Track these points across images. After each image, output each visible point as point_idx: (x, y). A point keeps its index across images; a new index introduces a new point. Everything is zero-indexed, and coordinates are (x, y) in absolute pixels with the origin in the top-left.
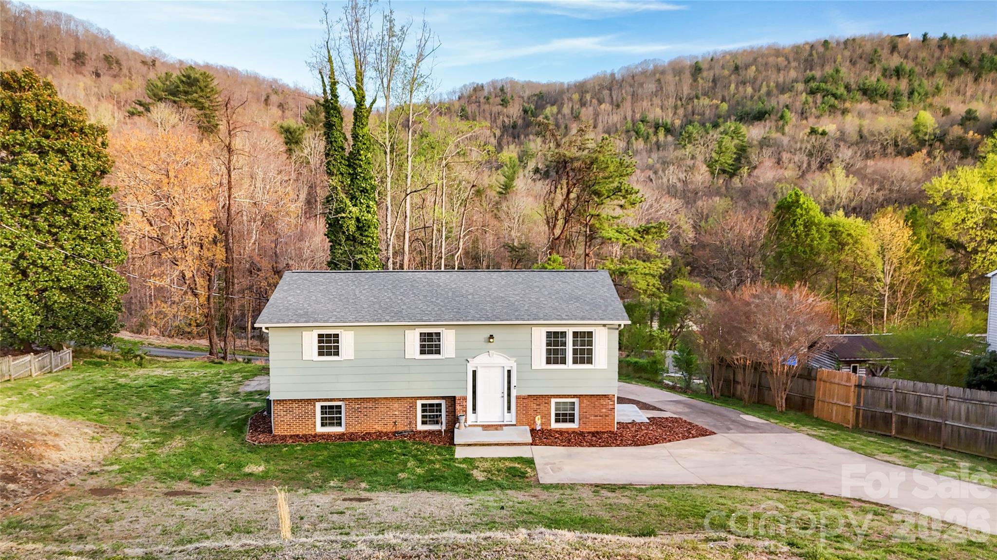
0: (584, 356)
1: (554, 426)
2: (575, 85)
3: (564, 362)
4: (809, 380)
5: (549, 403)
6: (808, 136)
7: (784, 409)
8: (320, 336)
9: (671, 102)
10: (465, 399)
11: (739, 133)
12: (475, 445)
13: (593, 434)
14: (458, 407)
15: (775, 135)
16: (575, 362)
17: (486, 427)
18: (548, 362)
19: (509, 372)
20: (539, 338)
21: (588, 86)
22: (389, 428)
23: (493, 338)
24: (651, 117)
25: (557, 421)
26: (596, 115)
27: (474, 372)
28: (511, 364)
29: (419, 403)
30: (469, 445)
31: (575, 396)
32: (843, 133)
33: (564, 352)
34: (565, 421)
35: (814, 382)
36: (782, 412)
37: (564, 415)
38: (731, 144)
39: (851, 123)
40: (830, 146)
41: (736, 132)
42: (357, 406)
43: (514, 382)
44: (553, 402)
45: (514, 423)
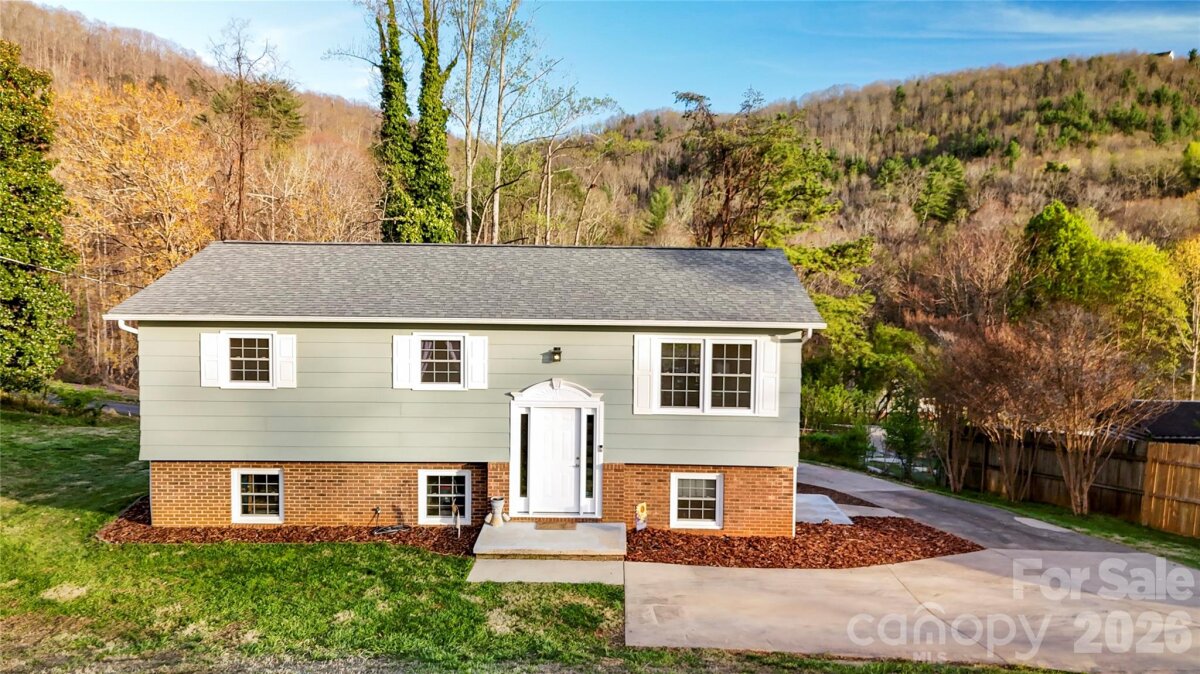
0: (734, 391)
1: (676, 523)
3: (694, 402)
4: (1130, 461)
5: (666, 481)
6: (1045, 173)
7: (1085, 511)
8: (235, 342)
9: (866, 136)
10: (505, 467)
11: (954, 170)
12: (514, 556)
13: (752, 542)
14: (492, 484)
15: (1000, 174)
16: (716, 402)
17: (543, 523)
18: (666, 401)
19: (591, 419)
20: (648, 351)
22: (365, 521)
23: (559, 354)
24: (841, 153)
25: (682, 515)
27: (525, 419)
28: (594, 403)
29: (423, 475)
30: (503, 556)
31: (716, 468)
32: (1089, 170)
33: (695, 383)
34: (696, 515)
35: (1141, 465)
36: (1082, 515)
37: (697, 504)
38: (944, 184)
39: (1100, 159)
40: (1074, 187)
41: (950, 169)
42: (306, 478)
43: (599, 440)
44: (675, 477)
45: (598, 515)
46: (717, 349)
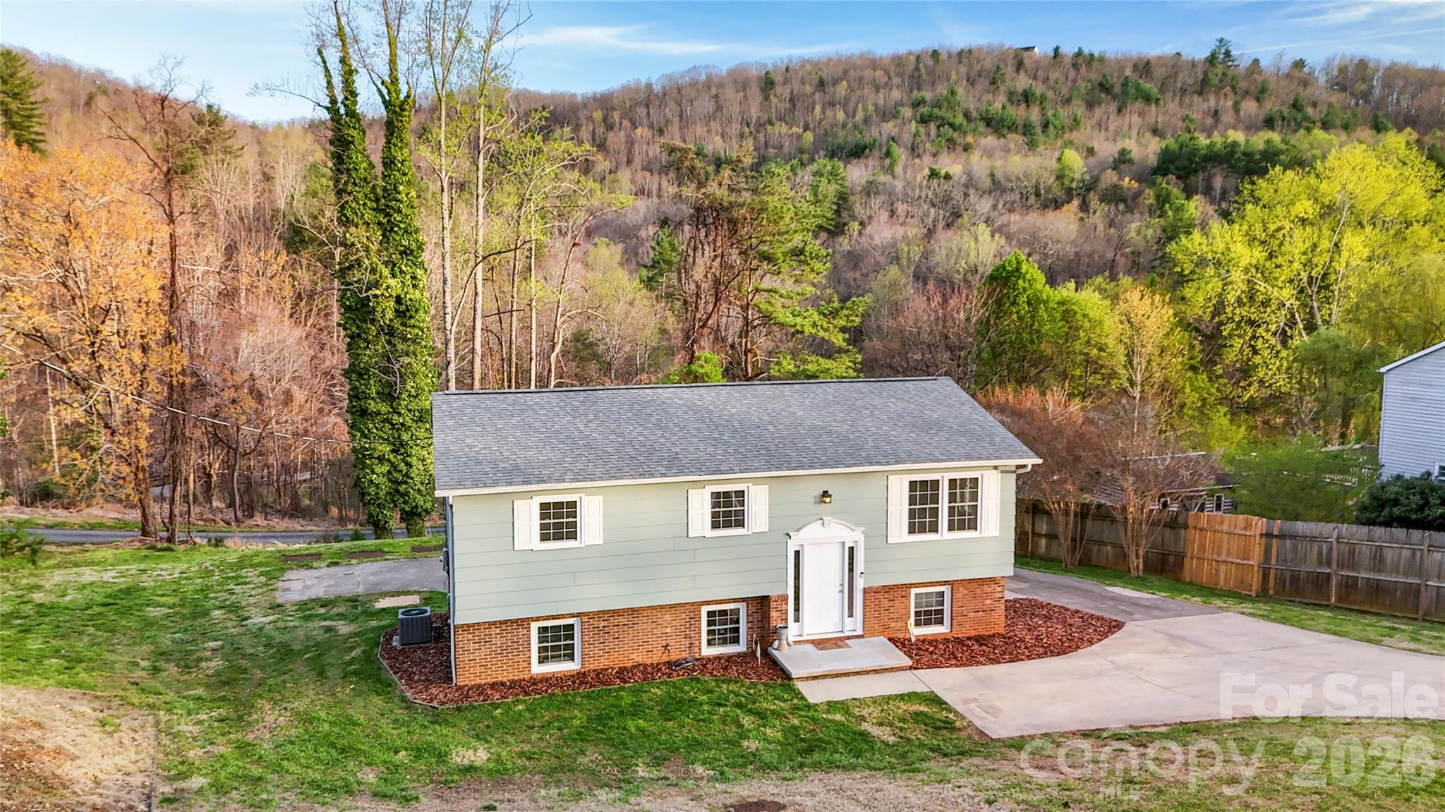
0: (965, 519)
1: (913, 632)
2: (595, 98)
3: (934, 529)
4: (1175, 530)
5: (907, 597)
6: (928, 181)
7: (1141, 573)
8: (544, 506)
10: (783, 599)
11: (837, 175)
14: (774, 614)
15: (883, 178)
16: (951, 528)
18: (912, 531)
20: (899, 489)
21: (615, 101)
22: (657, 657)
23: (829, 496)
24: (709, 149)
25: (918, 624)
26: (631, 143)
27: (797, 553)
28: (855, 537)
29: (704, 612)
30: (815, 678)
31: (945, 583)
32: (970, 178)
33: (935, 513)
34: (928, 623)
35: (1183, 531)
36: (1139, 577)
37: (928, 613)
38: (829, 190)
39: (979, 164)
40: (957, 195)
41: (834, 174)
42: (603, 624)
43: (860, 566)
44: (914, 591)
45: (860, 632)
46: (953, 484)
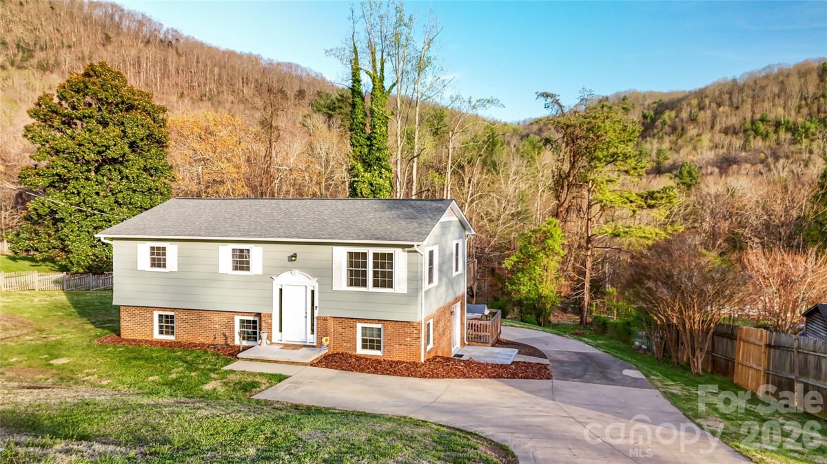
1: (360, 351)
2: (695, 92)
3: (364, 284)
4: (732, 339)
5: (354, 327)
7: (701, 372)
8: (152, 248)
9: (794, 102)
10: (270, 316)
12: (256, 360)
14: (264, 324)
16: (376, 285)
17: (286, 346)
18: (350, 283)
19: (313, 292)
20: (340, 257)
21: (708, 92)
22: (209, 341)
23: (296, 257)
24: (771, 117)
25: (364, 347)
26: (714, 117)
27: (281, 290)
28: (314, 284)
29: (237, 319)
30: (251, 360)
31: (379, 321)
33: (364, 273)
34: (372, 348)
35: (735, 341)
36: (698, 374)
37: (372, 341)
42: (185, 317)
43: (316, 304)
44: (359, 326)
45: (315, 344)
46: (376, 255)
